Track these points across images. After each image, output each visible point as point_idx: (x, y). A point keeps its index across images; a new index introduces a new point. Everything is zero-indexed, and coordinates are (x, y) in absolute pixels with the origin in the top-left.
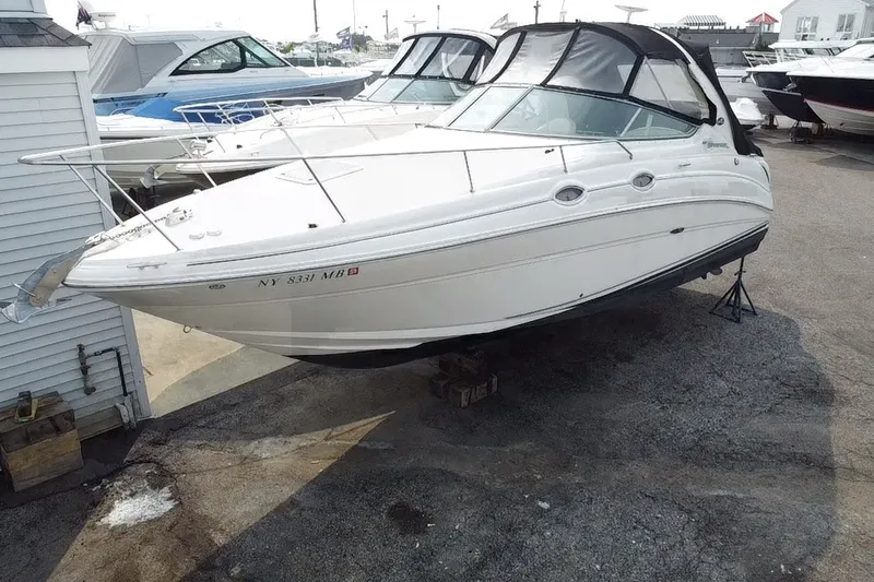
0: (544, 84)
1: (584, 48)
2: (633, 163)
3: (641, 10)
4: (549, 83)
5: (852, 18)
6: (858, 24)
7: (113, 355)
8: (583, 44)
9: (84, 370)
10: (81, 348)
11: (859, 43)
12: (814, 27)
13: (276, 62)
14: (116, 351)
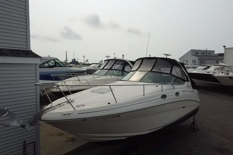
0: (151, 71)
1: (159, 63)
2: (175, 90)
3: (170, 55)
4: (152, 71)
5: (195, 61)
6: (197, 62)
7: (33, 144)
8: (159, 62)
9: (24, 149)
10: (25, 142)
11: (200, 66)
12: (187, 62)
13: (64, 66)
14: (34, 142)
